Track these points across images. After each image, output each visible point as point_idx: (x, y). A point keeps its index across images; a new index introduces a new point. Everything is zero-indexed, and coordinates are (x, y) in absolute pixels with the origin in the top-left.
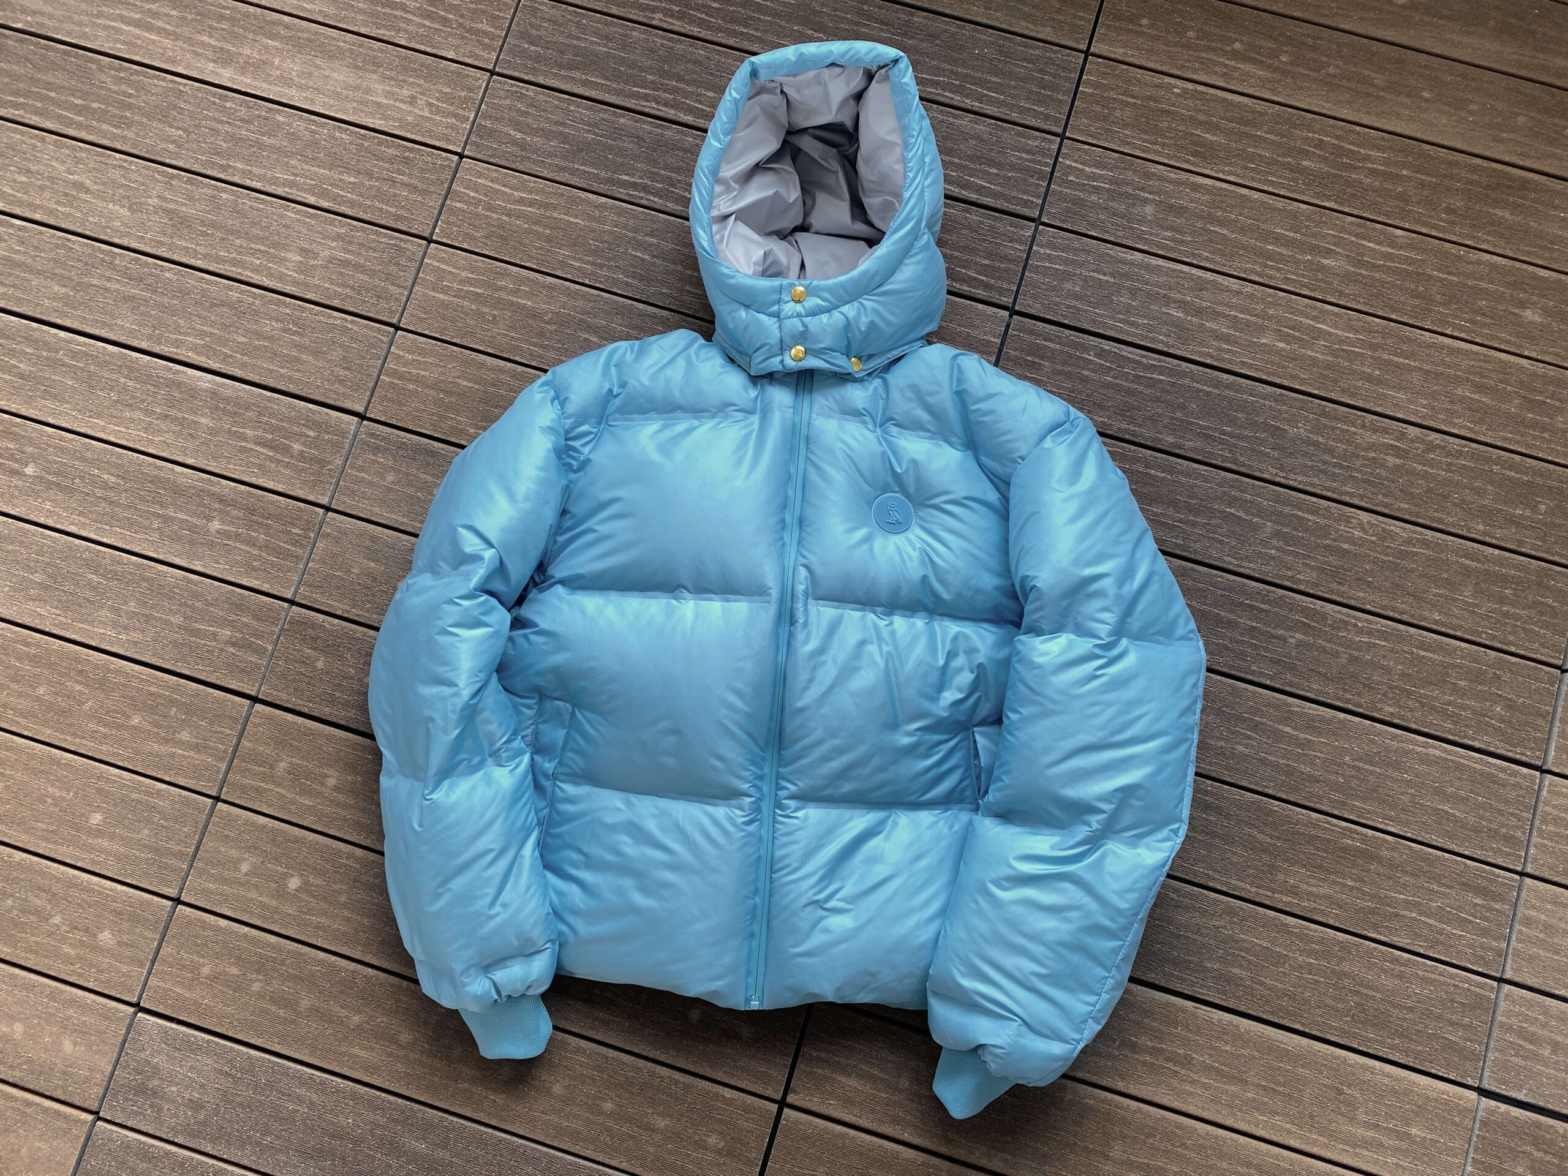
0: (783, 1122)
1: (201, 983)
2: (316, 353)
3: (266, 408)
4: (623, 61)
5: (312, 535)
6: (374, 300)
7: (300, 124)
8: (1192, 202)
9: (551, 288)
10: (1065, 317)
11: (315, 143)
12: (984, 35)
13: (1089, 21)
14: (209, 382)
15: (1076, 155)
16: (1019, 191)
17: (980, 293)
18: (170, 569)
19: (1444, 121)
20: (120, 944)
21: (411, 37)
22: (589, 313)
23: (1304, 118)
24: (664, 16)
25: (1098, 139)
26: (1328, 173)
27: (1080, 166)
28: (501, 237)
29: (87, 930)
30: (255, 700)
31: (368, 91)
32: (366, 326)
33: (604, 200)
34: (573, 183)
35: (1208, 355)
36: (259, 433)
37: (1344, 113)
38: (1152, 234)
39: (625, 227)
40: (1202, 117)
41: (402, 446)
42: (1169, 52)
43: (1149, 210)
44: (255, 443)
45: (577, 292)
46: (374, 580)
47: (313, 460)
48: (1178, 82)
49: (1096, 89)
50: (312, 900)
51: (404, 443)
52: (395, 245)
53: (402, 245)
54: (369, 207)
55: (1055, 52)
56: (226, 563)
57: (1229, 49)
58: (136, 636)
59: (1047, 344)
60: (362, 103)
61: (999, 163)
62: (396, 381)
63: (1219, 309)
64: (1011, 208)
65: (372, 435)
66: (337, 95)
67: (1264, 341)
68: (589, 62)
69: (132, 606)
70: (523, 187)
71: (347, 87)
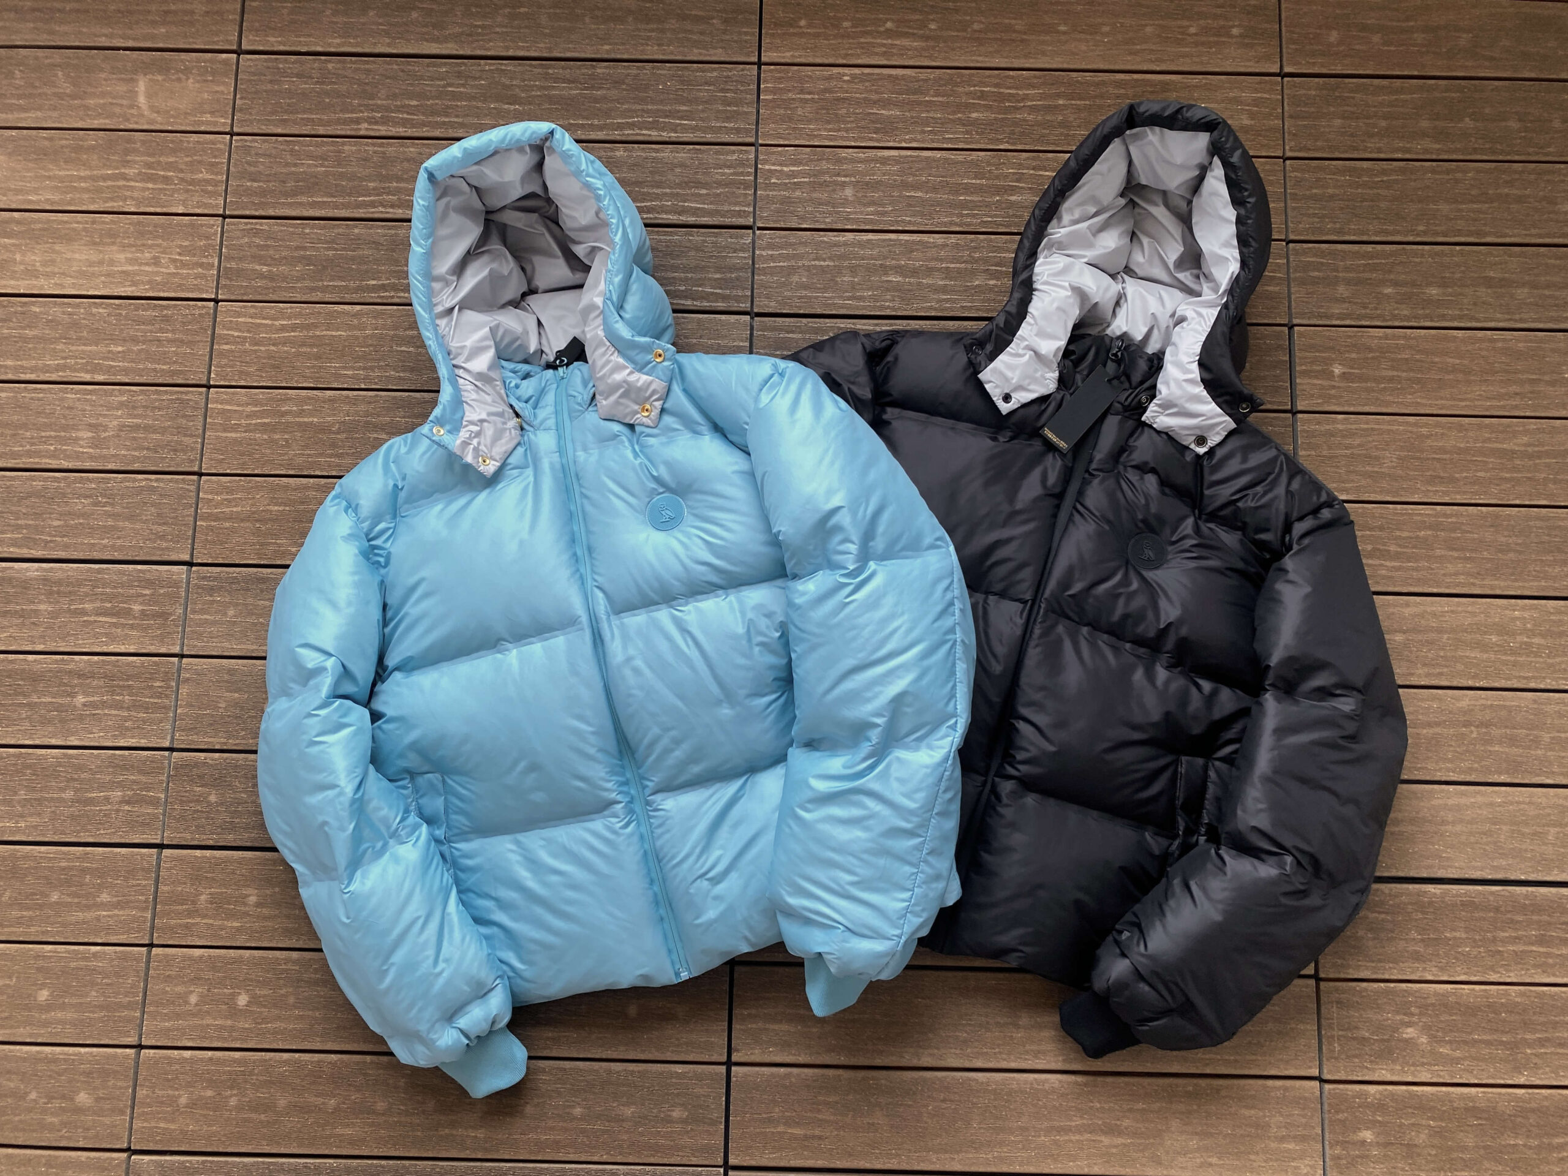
0: (733, 1079)
1: (182, 1113)
2: (131, 518)
3: (97, 580)
4: (342, 176)
5: (174, 684)
6: (172, 455)
7: (55, 309)
8: (884, 175)
9: (331, 400)
10: (800, 308)
11: (75, 325)
12: (665, 70)
13: (753, 34)
14: (37, 570)
15: (773, 158)
16: (730, 204)
17: (721, 305)
18: (49, 751)
19: (1084, 48)
20: (98, 1099)
21: (139, 203)
22: (372, 415)
23: (963, 75)
24: (370, 123)
25: (789, 139)
26: (996, 119)
27: (778, 168)
28: (274, 367)
29: (64, 1097)
30: (161, 846)
31: (112, 262)
32: (171, 481)
33: (358, 307)
34: (326, 300)
35: (931, 308)
36: (98, 604)
37: (997, 62)
38: (856, 213)
39: (384, 327)
40: (874, 97)
41: (234, 581)
42: (831, 45)
43: (849, 192)
44: (97, 615)
45: (356, 398)
46: (242, 708)
47: (155, 615)
48: (846, 70)
49: (775, 94)
50: (263, 1010)
51: (236, 578)
52: (177, 399)
53: (184, 397)
54: (143, 370)
55: (730, 70)
56: (100, 730)
57: (882, 29)
58: (34, 820)
59: (790, 335)
60: (108, 275)
61: (706, 184)
62: (213, 523)
63: (932, 264)
64: (728, 221)
65: (204, 578)
66: (82, 274)
67: (977, 283)
68: (311, 184)
69: (22, 794)
70: (282, 315)
71: (91, 264)
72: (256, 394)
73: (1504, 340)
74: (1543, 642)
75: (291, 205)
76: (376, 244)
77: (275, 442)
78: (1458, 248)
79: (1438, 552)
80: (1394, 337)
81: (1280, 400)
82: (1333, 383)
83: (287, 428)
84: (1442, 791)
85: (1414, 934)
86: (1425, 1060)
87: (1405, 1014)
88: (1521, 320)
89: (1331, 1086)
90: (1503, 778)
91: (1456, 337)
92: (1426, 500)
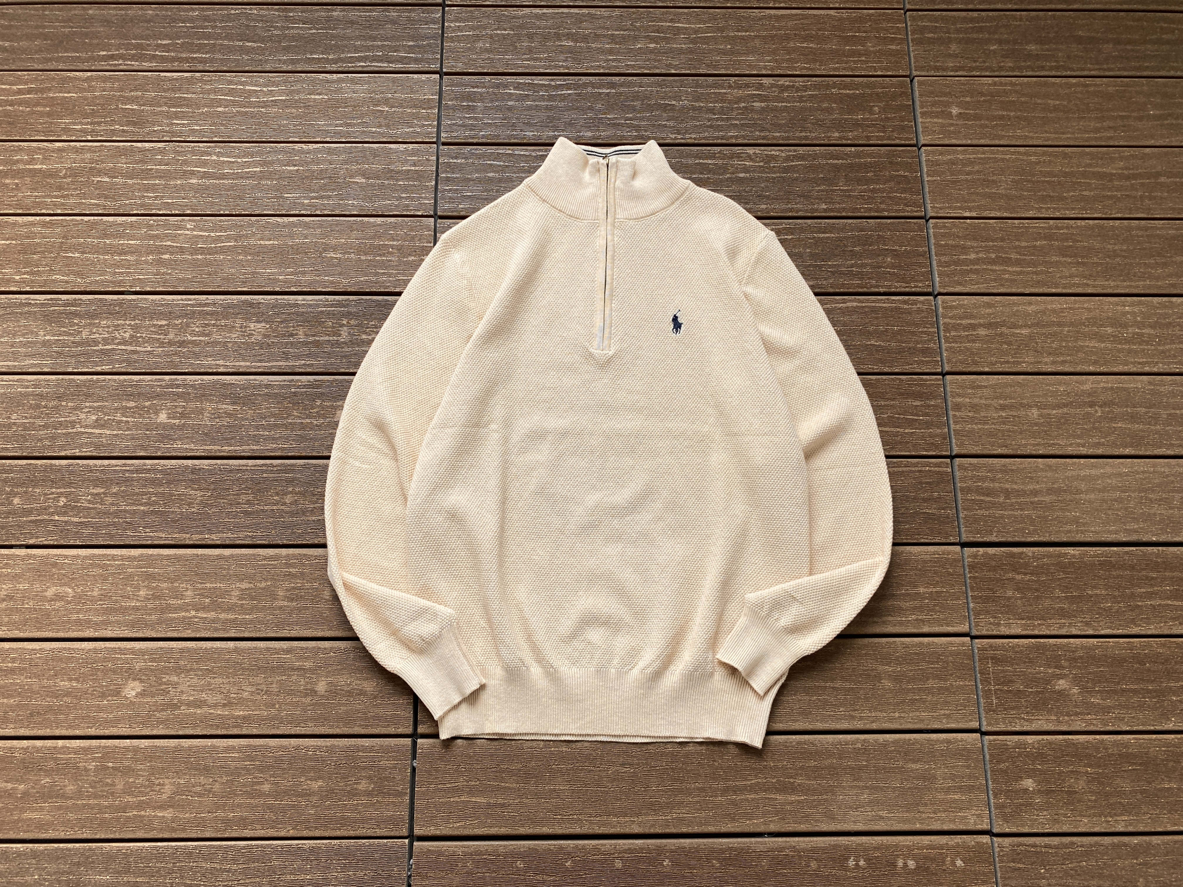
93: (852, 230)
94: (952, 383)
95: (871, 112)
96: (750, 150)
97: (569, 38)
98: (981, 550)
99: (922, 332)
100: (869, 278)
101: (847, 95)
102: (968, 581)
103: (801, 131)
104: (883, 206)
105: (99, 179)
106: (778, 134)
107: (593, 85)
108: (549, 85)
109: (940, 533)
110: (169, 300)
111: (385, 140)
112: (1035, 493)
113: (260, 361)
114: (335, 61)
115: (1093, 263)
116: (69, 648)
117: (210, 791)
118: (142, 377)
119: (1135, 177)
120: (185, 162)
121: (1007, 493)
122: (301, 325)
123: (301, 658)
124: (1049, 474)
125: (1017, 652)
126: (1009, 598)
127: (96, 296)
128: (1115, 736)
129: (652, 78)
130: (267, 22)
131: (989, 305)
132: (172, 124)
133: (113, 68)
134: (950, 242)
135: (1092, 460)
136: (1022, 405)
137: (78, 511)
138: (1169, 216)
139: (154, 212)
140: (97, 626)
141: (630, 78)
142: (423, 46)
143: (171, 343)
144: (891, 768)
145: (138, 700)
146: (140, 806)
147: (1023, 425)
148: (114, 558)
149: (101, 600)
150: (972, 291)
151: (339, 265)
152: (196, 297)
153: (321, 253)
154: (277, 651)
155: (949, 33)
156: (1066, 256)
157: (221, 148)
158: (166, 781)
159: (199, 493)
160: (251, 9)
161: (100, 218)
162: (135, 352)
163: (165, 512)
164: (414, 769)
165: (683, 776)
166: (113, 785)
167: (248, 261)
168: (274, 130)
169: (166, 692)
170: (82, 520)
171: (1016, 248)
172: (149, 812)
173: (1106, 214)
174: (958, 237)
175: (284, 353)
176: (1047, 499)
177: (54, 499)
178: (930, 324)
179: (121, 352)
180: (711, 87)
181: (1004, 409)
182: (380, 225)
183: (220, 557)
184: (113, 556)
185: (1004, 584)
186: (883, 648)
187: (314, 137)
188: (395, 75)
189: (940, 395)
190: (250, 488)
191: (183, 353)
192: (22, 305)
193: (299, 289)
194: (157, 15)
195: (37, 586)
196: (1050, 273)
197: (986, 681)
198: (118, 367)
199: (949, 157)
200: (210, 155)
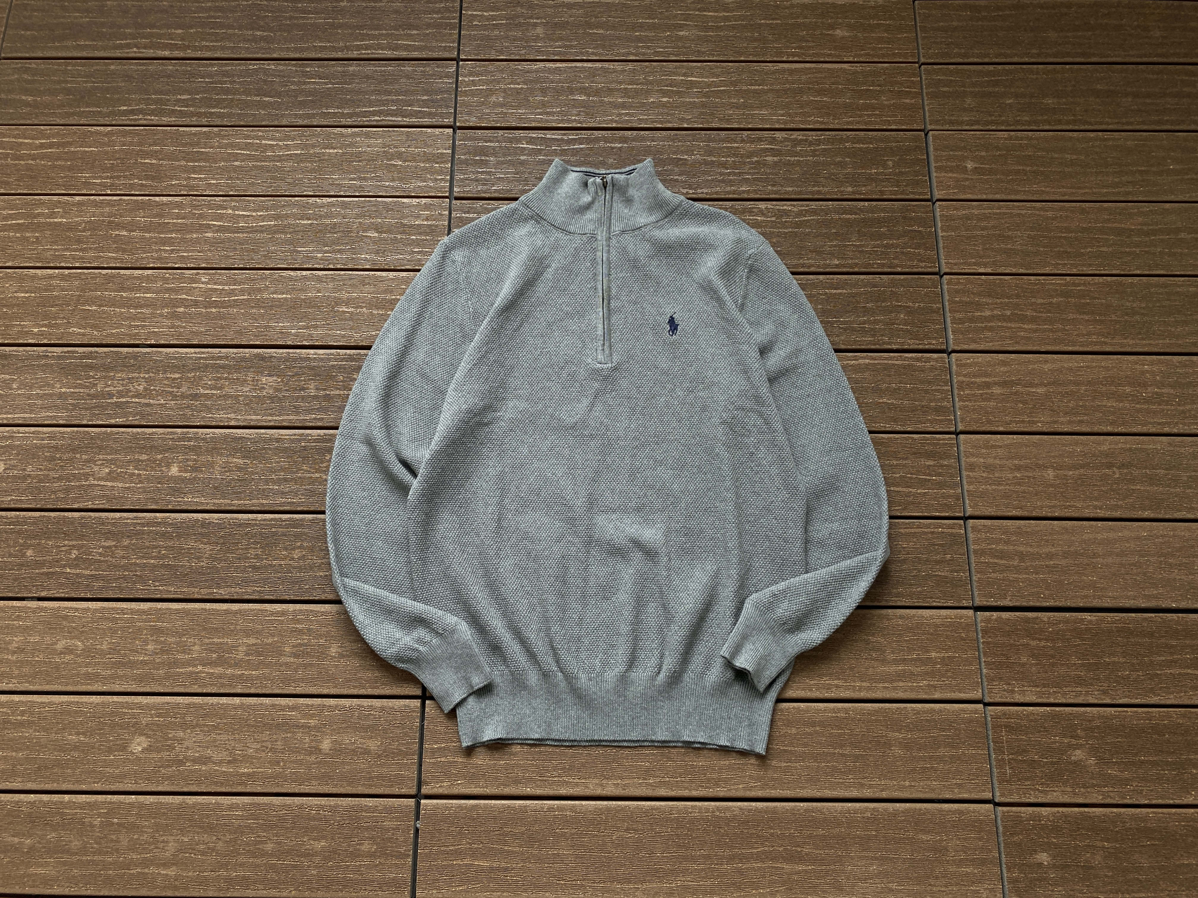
72: (15, 200)
73: (1114, 139)
74: (1172, 391)
75: (57, 48)
76: (128, 77)
77: (27, 239)
78: (1067, 66)
79: (1071, 316)
80: (1017, 138)
81: (921, 190)
82: (966, 176)
83: (39, 227)
84: (1092, 526)
85: (1074, 660)
86: (1094, 782)
87: (1072, 737)
88: (1128, 123)
89: (1005, 809)
90: (1146, 514)
91: (1071, 138)
92: (1056, 272)
93: (865, 286)
94: (966, 442)
95: (885, 166)
96: (762, 205)
97: (582, 92)
98: (995, 614)
99: (936, 390)
100: (882, 335)
101: (861, 149)
102: (981, 646)
103: (814, 186)
104: (896, 262)
105: (117, 233)
106: (790, 189)
107: (606, 140)
108: (562, 139)
109: (952, 596)
110: (182, 353)
111: (397, 194)
112: (1050, 556)
113: (271, 415)
114: (350, 116)
115: (1111, 321)
116: (78, 702)
117: (213, 850)
118: (154, 430)
119: (1154, 232)
120: (201, 216)
121: (1022, 556)
122: (312, 379)
123: (305, 716)
124: (1066, 537)
125: (1032, 720)
126: (1024, 665)
127: (112, 349)
128: (1133, 810)
129: (664, 133)
130: (284, 77)
131: (1004, 363)
132: (189, 178)
133: (133, 123)
134: (965, 299)
135: (1110, 523)
136: (1038, 466)
137: (89, 563)
138: (1190, 273)
139: (170, 265)
140: (105, 679)
141: (642, 133)
142: (437, 101)
143: (183, 396)
144: (901, 839)
145: (144, 755)
146: (145, 863)
147: (1039, 486)
148: (123, 611)
149: (110, 654)
150: (987, 348)
151: (351, 319)
152: (210, 350)
153: (333, 308)
154: (283, 708)
155: (964, 86)
156: (1084, 313)
157: (237, 202)
158: (171, 838)
159: (208, 547)
160: (269, 65)
161: (117, 271)
162: (148, 405)
163: (175, 566)
164: (417, 830)
165: (689, 843)
166: (118, 841)
167: (260, 314)
168: (289, 184)
169: (171, 748)
170: (93, 573)
171: (1032, 304)
172: (152, 870)
173: (1123, 270)
174: (973, 293)
175: (295, 408)
176: (1063, 562)
177: (66, 551)
178: (943, 382)
179: (135, 405)
180: (724, 141)
181: (1019, 470)
182: (392, 279)
183: (227, 612)
184: (123, 610)
185: (1019, 650)
186: (893, 713)
187: (328, 191)
188: (410, 130)
189: (954, 455)
190: (258, 543)
191: (196, 406)
192: (39, 357)
193: (311, 343)
194: (177, 70)
195: (48, 639)
196: (1067, 331)
197: (999, 750)
198: (131, 420)
199: (964, 212)
200: (226, 209)
